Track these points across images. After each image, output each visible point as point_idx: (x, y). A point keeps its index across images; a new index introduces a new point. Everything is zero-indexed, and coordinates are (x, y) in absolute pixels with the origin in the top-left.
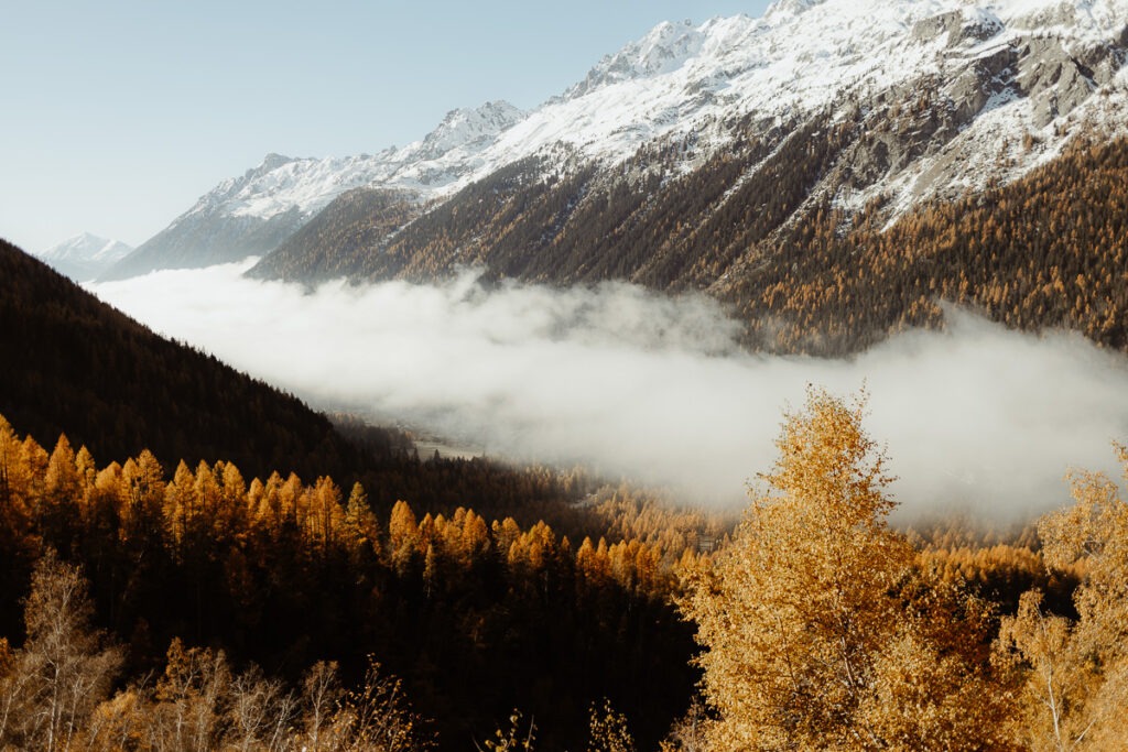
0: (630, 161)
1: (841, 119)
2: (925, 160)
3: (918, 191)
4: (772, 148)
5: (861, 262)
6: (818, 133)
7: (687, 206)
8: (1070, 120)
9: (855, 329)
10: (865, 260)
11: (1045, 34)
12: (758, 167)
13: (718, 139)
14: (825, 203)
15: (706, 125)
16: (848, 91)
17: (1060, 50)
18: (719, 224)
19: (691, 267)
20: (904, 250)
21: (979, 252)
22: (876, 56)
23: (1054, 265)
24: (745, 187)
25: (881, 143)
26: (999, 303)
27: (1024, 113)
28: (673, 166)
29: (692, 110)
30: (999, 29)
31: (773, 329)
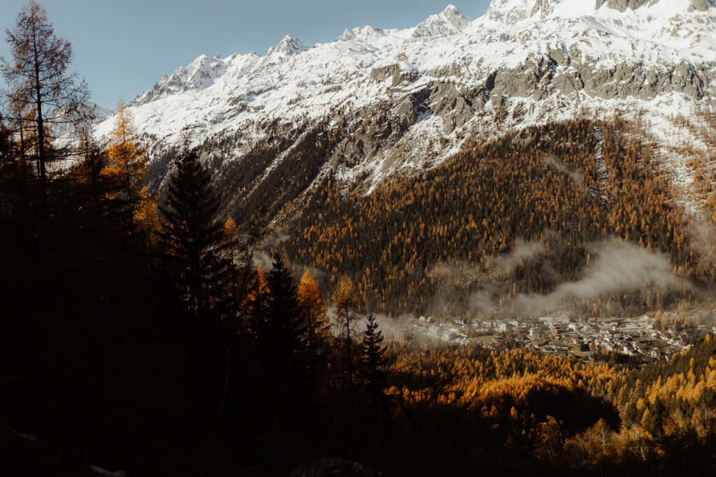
0: (200, 148)
1: (334, 126)
2: (386, 151)
3: (385, 169)
4: (294, 142)
5: (360, 212)
6: (322, 133)
7: (242, 177)
8: (464, 129)
9: (363, 253)
10: (362, 211)
11: (446, 81)
12: (285, 154)
13: (258, 136)
14: (331, 176)
15: (248, 126)
16: (337, 108)
17: (455, 90)
18: (266, 188)
19: (250, 216)
20: (384, 205)
21: (428, 207)
22: (350, 88)
23: (469, 213)
24: (280, 166)
25: (360, 141)
26: (443, 236)
27: (439, 125)
28: (229, 151)
29: (234, 115)
30: (420, 76)
31: (313, 254)
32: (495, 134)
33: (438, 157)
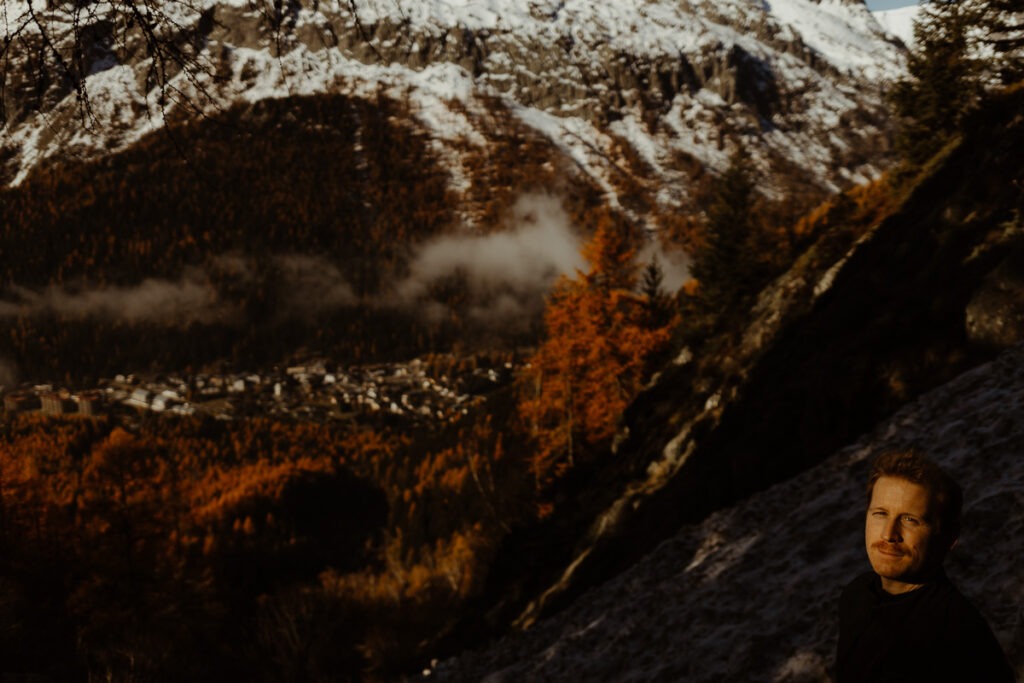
2: (41, 115)
3: (42, 145)
5: (5, 215)
10: (8, 214)
20: (46, 204)
21: (119, 210)
23: (183, 222)
26: (145, 255)
27: (128, 80)
32: (216, 102)
33: (128, 133)
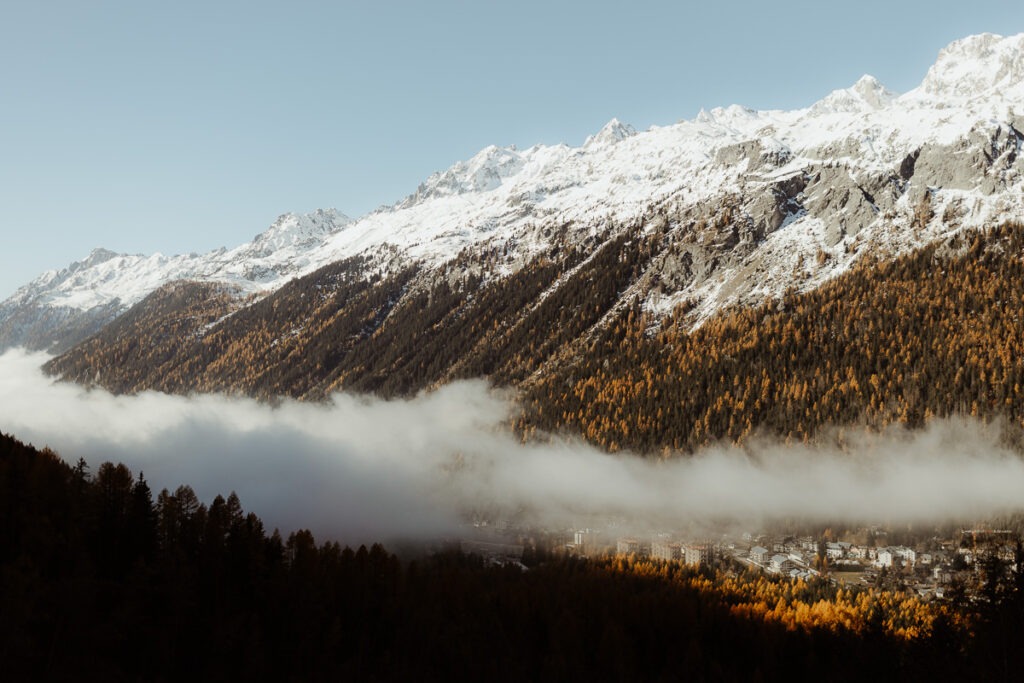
0: (452, 263)
1: (651, 231)
2: (728, 271)
3: (722, 298)
4: (588, 256)
6: (630, 242)
7: (505, 306)
8: (858, 239)
9: (663, 423)
10: (672, 357)
11: (834, 164)
12: (573, 271)
13: (537, 246)
14: (636, 305)
15: (526, 233)
16: (658, 206)
17: (848, 179)
18: (535, 322)
19: (506, 362)
20: (709, 349)
21: (779, 352)
22: (684, 178)
23: (848, 365)
24: (561, 290)
25: (687, 253)
26: (799, 400)
28: (492, 268)
29: (513, 221)
30: (794, 157)
31: (584, 421)
32: (910, 245)
33: (810, 281)
